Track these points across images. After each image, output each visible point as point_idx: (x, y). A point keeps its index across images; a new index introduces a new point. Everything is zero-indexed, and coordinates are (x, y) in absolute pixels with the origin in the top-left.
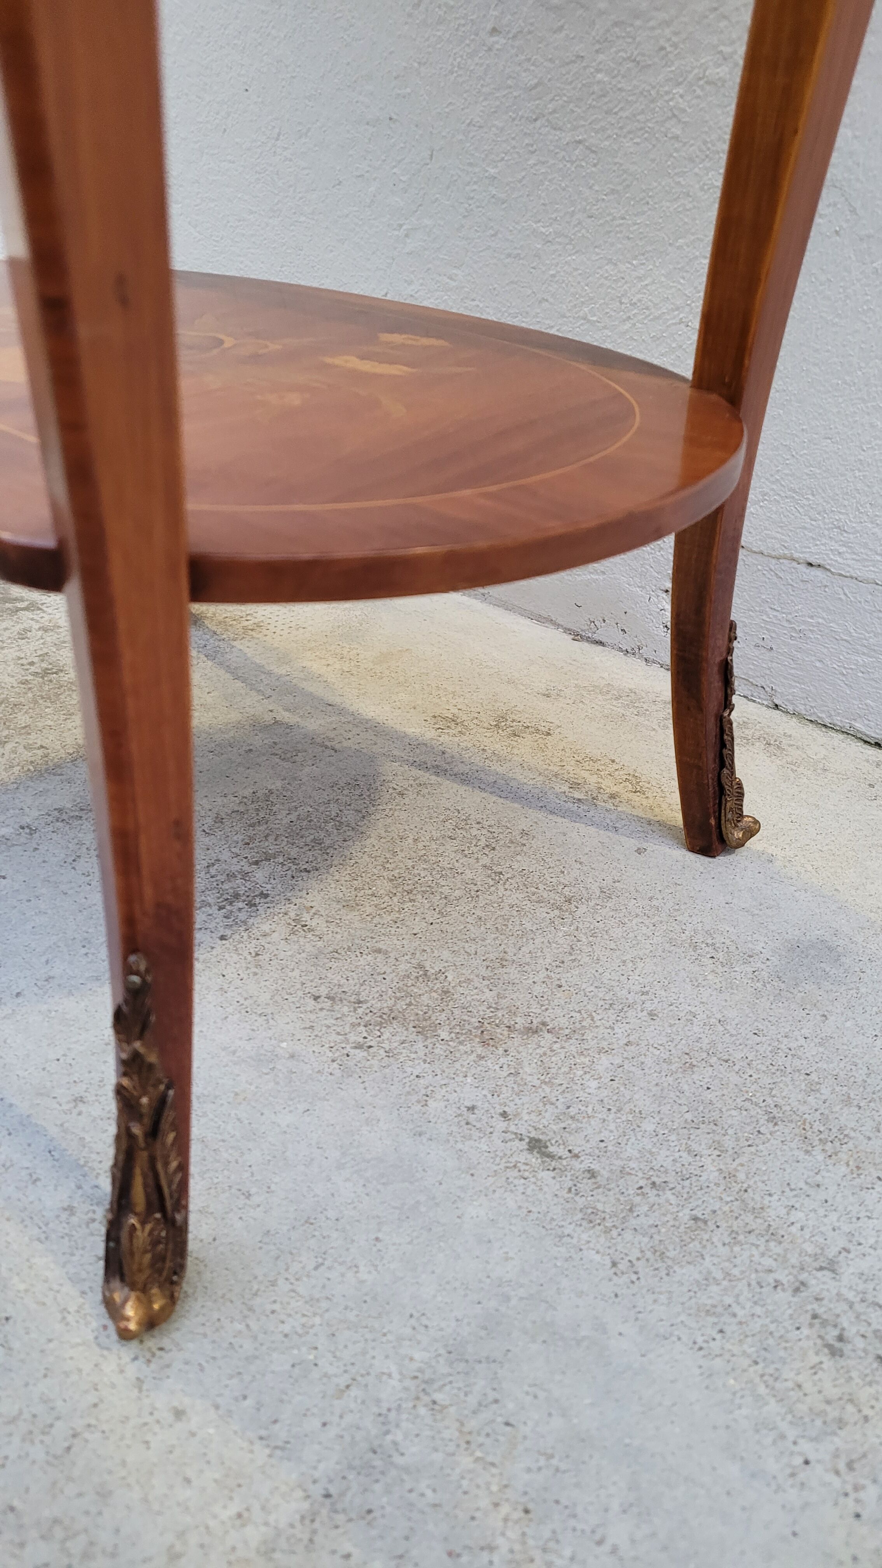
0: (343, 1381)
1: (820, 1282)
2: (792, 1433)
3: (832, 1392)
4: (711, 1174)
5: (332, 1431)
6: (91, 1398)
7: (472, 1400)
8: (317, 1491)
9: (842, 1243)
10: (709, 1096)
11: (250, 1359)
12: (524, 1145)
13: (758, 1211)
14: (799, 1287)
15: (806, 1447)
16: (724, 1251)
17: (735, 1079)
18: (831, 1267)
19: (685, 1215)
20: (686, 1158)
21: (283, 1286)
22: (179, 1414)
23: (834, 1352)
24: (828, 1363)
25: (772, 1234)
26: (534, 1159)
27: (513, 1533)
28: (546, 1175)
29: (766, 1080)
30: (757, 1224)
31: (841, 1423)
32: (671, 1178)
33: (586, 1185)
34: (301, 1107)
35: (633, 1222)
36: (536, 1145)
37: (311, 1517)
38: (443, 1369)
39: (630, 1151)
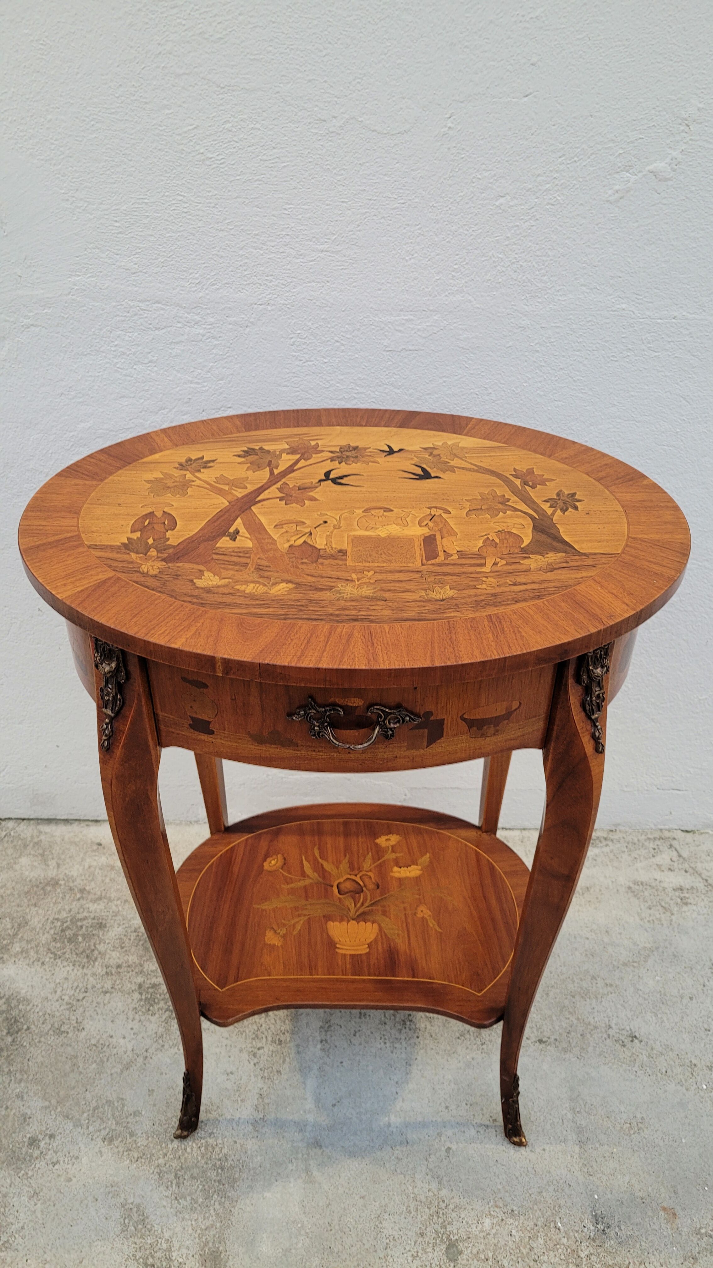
0: (561, 1121)
1: (611, 1032)
2: (630, 1068)
3: (630, 1055)
4: (575, 1022)
5: (569, 1131)
6: (528, 1161)
7: (583, 1106)
8: (577, 1142)
9: (607, 1019)
10: (558, 1000)
11: (543, 1131)
12: (538, 1044)
13: (589, 1024)
14: (609, 1036)
15: (634, 1069)
16: (591, 1039)
17: (558, 991)
18: (610, 1027)
19: (579, 1035)
20: (568, 1021)
21: (532, 1113)
22: (544, 1150)
23: (624, 1046)
24: (625, 1049)
25: (596, 1028)
26: (543, 1045)
27: (609, 1122)
28: (548, 1047)
29: (564, 986)
30: (592, 1027)
31: (635, 1060)
32: (570, 1028)
33: (557, 1043)
34: (490, 1070)
35: (573, 1045)
36: (541, 1041)
37: (581, 1147)
38: (573, 1104)
39: (557, 1028)
